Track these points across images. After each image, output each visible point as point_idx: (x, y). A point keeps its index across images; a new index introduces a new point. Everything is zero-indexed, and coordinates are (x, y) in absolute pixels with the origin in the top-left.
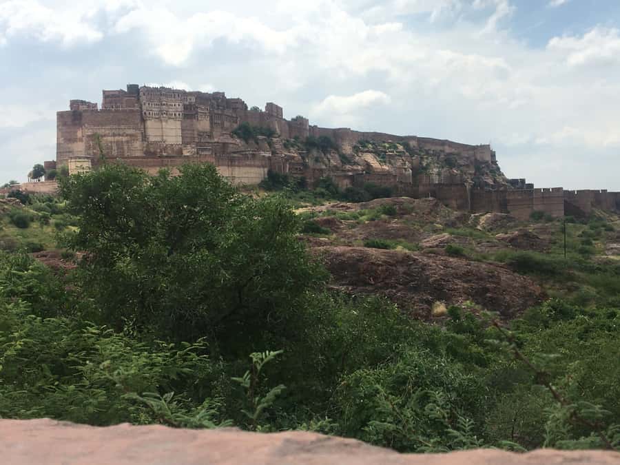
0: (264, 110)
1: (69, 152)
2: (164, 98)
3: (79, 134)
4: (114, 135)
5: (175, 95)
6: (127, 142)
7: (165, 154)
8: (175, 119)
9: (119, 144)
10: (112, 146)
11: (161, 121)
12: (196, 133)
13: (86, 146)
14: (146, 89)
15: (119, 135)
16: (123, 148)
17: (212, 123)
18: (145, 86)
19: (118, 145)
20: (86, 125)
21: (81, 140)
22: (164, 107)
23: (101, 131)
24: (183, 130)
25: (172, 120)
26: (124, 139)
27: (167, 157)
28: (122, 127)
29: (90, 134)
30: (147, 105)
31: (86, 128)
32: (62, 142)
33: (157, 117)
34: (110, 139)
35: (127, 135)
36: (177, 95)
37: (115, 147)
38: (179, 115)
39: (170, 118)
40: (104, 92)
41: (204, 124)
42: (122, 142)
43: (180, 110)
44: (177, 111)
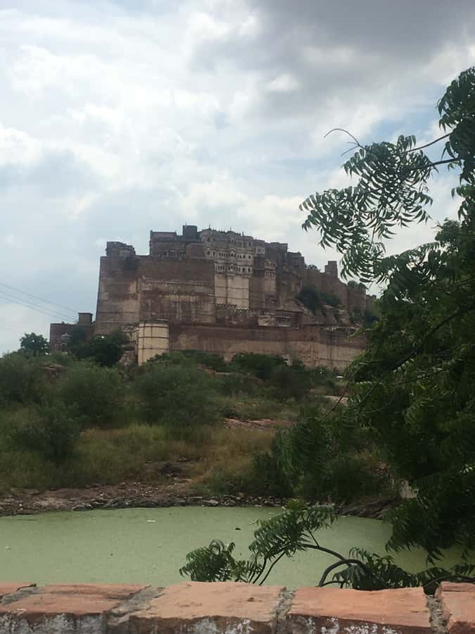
0: (323, 271)
1: (116, 313)
2: (232, 248)
3: (132, 289)
4: (179, 293)
5: (245, 243)
6: (196, 303)
7: (235, 323)
8: (243, 276)
9: (185, 305)
10: (175, 308)
11: (226, 277)
12: (264, 296)
13: (141, 306)
14: (211, 233)
15: (186, 293)
16: (190, 312)
17: (278, 284)
18: (210, 229)
19: (183, 307)
20: (144, 277)
21: (134, 297)
22: (232, 258)
23: (164, 287)
24: (250, 291)
25: (239, 278)
26: (192, 299)
27: (237, 326)
28: (191, 282)
29: (148, 289)
30: (212, 254)
31: (144, 281)
32: (107, 298)
33: (222, 271)
34: (173, 297)
35: (196, 294)
36: (248, 243)
37: (180, 310)
38: (249, 270)
39: (237, 274)
40: (152, 234)
41: (270, 285)
42: (190, 302)
43: (250, 264)
44: (246, 266)
